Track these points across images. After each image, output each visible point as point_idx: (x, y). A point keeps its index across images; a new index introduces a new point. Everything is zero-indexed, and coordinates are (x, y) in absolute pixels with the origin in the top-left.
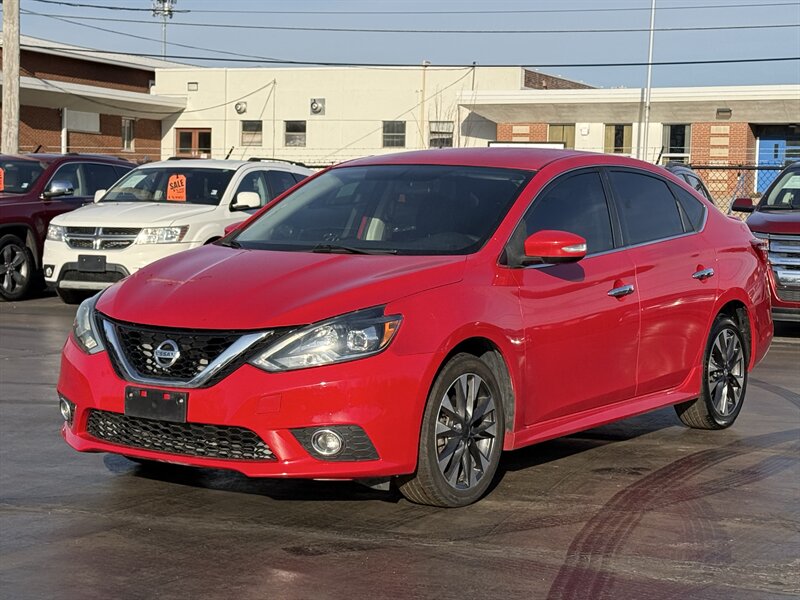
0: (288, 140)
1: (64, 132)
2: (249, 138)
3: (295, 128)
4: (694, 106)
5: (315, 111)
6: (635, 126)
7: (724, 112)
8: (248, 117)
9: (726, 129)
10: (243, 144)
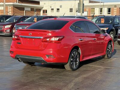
0: (57, 11)
1: (25, 11)
2: (52, 11)
3: (58, 9)
4: (111, 5)
5: (61, 7)
6: (103, 8)
7: (115, 6)
8: (52, 8)
9: (116, 9)
10: (51, 12)
